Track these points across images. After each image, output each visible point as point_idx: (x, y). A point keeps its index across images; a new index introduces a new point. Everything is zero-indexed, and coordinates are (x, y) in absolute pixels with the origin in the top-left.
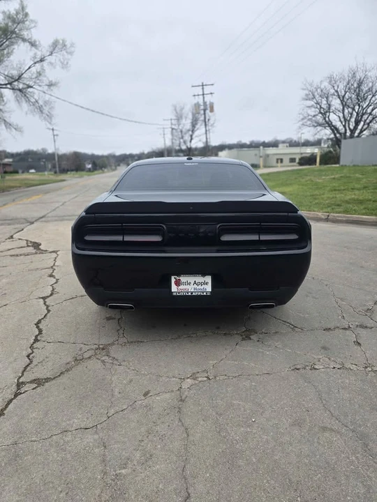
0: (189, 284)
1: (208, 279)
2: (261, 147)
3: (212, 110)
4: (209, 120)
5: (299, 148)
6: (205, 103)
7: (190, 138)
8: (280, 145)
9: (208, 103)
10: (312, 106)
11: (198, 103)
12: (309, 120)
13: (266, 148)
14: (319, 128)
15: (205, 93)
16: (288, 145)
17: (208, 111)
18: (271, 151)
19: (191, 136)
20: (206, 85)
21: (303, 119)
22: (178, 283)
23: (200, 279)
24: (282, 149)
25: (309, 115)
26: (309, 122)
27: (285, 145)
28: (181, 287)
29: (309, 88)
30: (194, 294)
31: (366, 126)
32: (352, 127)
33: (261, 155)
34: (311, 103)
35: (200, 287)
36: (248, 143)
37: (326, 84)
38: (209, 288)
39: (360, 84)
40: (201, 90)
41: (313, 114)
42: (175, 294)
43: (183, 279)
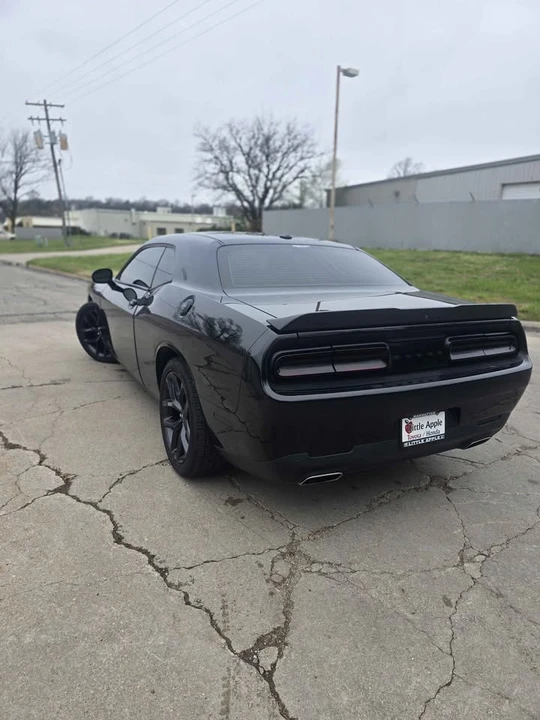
0: (422, 427)
1: (442, 416)
2: (133, 210)
3: (64, 146)
4: (60, 161)
5: (190, 215)
6: (52, 134)
7: (13, 185)
8: (159, 209)
9: (57, 134)
10: (211, 161)
11: (39, 131)
12: (207, 178)
13: (140, 212)
14: (220, 191)
15: (50, 117)
16: (169, 209)
17: (57, 147)
18: (146, 216)
19: (16, 182)
20: (51, 105)
21: (199, 177)
22: (409, 429)
23: (433, 418)
24: (162, 215)
25: (206, 173)
26: (207, 182)
27: (166, 209)
28: (413, 433)
29: (204, 134)
30: (427, 441)
31: (276, 196)
32: (260, 194)
33: (134, 221)
34: (209, 156)
35: (433, 429)
36: (104, 201)
37: (225, 133)
38: (442, 429)
39: (267, 140)
40: (44, 112)
41: (212, 171)
42: (406, 445)
43: (415, 421)
